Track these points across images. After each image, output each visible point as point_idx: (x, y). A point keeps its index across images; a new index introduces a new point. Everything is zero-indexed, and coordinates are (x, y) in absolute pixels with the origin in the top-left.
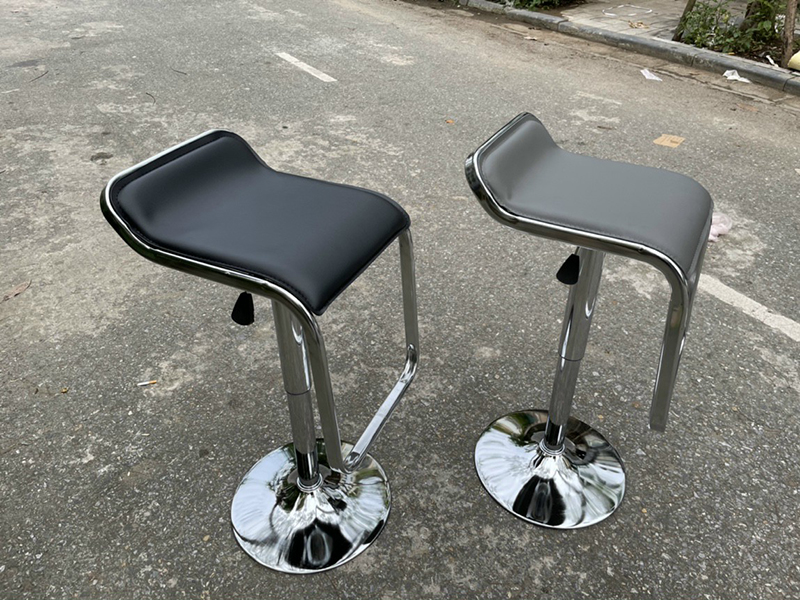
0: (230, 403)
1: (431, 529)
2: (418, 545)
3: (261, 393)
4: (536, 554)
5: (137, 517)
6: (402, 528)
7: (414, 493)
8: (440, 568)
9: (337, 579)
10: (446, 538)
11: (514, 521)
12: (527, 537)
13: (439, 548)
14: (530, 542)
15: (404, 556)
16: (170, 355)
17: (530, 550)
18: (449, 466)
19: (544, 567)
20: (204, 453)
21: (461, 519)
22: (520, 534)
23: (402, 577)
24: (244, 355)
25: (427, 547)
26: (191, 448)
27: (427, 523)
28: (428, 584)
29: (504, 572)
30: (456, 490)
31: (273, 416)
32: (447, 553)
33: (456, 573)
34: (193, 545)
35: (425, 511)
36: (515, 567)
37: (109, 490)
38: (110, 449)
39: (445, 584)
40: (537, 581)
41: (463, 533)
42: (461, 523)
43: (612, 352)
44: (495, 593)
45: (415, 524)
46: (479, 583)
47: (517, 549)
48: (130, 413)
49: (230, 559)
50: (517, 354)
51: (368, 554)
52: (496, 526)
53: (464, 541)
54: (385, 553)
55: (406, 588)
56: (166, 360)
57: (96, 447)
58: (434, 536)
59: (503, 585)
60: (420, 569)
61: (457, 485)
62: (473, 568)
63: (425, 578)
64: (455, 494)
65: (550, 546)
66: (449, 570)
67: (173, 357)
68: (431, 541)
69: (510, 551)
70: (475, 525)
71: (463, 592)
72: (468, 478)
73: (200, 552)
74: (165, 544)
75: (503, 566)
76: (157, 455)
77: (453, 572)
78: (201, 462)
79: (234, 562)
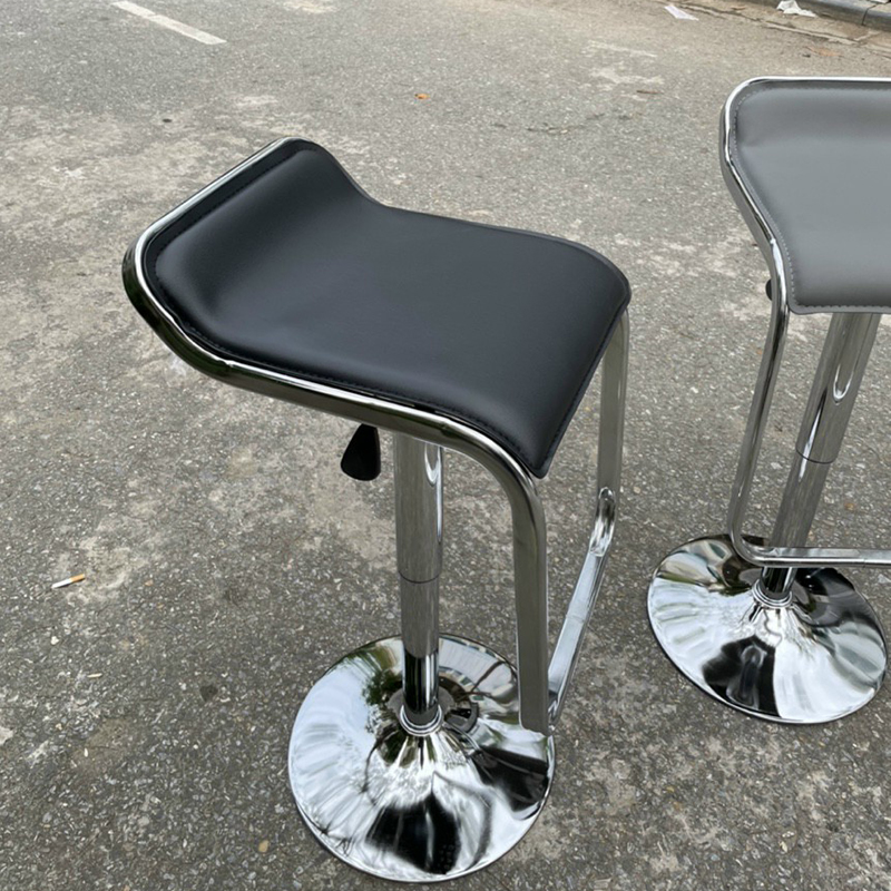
0: (226, 596)
1: (628, 761)
2: (617, 792)
3: (273, 570)
4: (799, 771)
5: (126, 830)
6: (582, 768)
7: (578, 703)
8: (665, 825)
9: (510, 877)
10: (656, 773)
11: (747, 723)
12: (775, 745)
13: (651, 791)
14: (784, 754)
15: (603, 815)
16: (93, 525)
17: (787, 766)
18: (619, 649)
19: (818, 790)
20: (209, 692)
21: (667, 736)
22: (764, 742)
23: (612, 853)
24: (222, 508)
25: (632, 793)
26: (184, 687)
27: (618, 750)
28: (657, 855)
29: (762, 811)
30: (643, 688)
31: (307, 608)
32: (666, 798)
33: (693, 828)
34: (245, 863)
35: (608, 732)
36: (776, 799)
37: (59, 789)
38: (39, 712)
39: (683, 850)
40: (815, 816)
41: (680, 758)
42: (670, 742)
43: (785, 429)
44: (762, 849)
45: (601, 757)
46: (732, 836)
47: (768, 769)
48: (54, 640)
49: (317, 877)
50: (652, 449)
51: (546, 823)
52: (723, 736)
53: (685, 772)
54: (571, 816)
55: (624, 868)
56: (89, 535)
57: (11, 713)
58: (637, 772)
59: (769, 832)
60: (635, 832)
61: (640, 678)
62: (715, 815)
63: (647, 846)
64: (645, 694)
65: (812, 754)
66: (679, 826)
67: (100, 528)
68: (636, 780)
69: (759, 774)
70: (692, 741)
71: (714, 857)
72: (654, 663)
73: (260, 874)
74: (194, 872)
75: (759, 800)
76: (127, 711)
77: (687, 827)
78: (211, 710)
79: (327, 882)
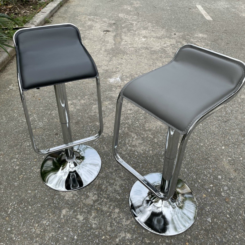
1: (98, 197)
2: (89, 200)
6: (89, 191)
7: (104, 182)
8: (89, 212)
10: (100, 204)
13: (95, 206)
18: (124, 180)
22: (127, 219)
24: (93, 109)
25: (92, 203)
26: (55, 131)
28: (81, 215)
29: (109, 228)
31: (84, 133)
33: (93, 218)
35: (102, 190)
36: (114, 229)
37: (26, 133)
38: (36, 121)
39: (86, 219)
40: (117, 240)
41: (108, 206)
42: (110, 202)
44: (99, 233)
45: (95, 193)
46: (97, 226)
47: (121, 224)
48: (49, 113)
51: (72, 193)
52: (121, 211)
53: (105, 209)
54: (77, 196)
55: (73, 211)
56: (71, 101)
57: (33, 119)
58: (97, 200)
59: (104, 233)
60: (83, 208)
61: (121, 188)
62: (100, 220)
63: (82, 212)
64: (117, 191)
65: (134, 231)
66: (91, 215)
68: (95, 202)
69: (118, 223)
70: (114, 206)
71: (89, 225)
72: (127, 188)
73: (30, 163)
74: (25, 156)
75: (111, 226)
76: (45, 129)
79: (36, 172)
